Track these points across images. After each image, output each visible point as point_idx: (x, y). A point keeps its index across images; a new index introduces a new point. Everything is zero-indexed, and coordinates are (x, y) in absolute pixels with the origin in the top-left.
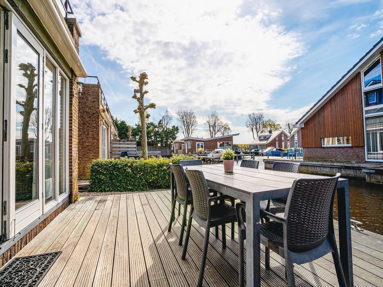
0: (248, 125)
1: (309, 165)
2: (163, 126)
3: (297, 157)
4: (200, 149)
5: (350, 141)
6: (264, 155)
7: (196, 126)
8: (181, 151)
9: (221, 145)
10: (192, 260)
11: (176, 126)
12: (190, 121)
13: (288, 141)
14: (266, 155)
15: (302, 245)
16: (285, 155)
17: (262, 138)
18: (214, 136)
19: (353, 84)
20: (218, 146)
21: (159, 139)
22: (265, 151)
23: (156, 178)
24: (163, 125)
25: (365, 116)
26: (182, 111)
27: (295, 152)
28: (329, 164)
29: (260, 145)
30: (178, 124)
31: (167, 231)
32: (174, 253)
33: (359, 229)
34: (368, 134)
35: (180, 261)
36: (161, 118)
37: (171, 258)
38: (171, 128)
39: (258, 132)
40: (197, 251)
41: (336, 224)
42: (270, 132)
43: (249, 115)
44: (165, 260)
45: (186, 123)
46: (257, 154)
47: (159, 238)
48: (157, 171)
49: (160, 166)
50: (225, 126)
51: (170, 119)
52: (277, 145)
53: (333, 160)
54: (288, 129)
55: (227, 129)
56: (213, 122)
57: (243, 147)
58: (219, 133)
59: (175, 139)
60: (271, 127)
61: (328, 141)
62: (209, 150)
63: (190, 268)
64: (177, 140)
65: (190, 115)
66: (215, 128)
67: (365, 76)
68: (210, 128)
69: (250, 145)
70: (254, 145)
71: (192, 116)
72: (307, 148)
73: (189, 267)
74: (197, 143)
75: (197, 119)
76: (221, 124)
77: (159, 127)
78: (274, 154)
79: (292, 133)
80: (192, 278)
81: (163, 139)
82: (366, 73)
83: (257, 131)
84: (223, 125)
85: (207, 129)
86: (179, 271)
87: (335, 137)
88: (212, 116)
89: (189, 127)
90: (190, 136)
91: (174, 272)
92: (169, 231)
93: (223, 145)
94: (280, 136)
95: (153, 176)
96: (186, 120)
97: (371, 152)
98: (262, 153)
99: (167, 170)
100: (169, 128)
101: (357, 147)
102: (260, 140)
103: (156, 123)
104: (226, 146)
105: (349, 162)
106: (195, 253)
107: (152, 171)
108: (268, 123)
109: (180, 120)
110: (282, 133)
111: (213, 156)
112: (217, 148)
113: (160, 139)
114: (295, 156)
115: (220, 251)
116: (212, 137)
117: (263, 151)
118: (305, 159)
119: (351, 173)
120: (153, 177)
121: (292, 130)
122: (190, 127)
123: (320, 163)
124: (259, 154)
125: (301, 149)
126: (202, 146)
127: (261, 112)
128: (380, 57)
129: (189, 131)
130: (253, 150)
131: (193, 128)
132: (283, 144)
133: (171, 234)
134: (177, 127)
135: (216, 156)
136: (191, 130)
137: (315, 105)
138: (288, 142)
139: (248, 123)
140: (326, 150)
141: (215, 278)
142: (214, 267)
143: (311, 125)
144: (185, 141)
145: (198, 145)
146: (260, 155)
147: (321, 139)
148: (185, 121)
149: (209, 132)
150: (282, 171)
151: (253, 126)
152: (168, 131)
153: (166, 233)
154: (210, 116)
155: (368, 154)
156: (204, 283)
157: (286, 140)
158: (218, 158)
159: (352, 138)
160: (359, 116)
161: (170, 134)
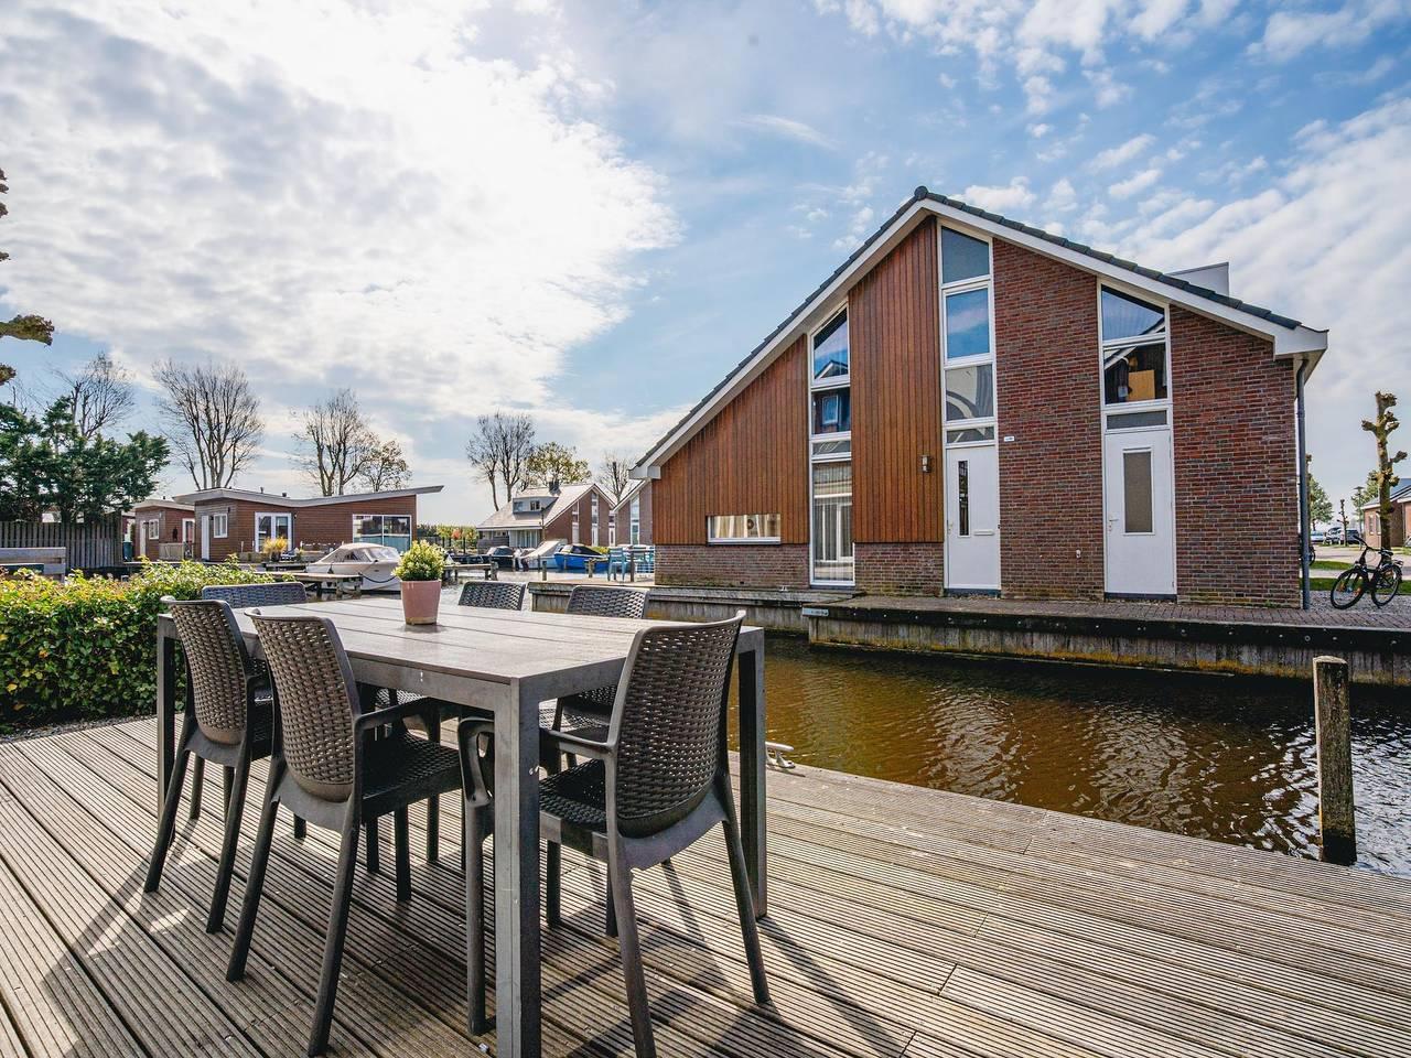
0: (478, 458)
1: (670, 599)
2: (79, 429)
3: (637, 575)
4: (274, 542)
5: (778, 527)
6: (531, 567)
7: (254, 444)
8: (179, 548)
9: (367, 529)
10: (276, 969)
11: (152, 435)
12: (229, 417)
13: (612, 521)
14: (539, 569)
15: (655, 814)
16: (601, 567)
17: (526, 508)
18: (336, 489)
19: (789, 365)
20: (355, 530)
21: (50, 487)
22: (535, 553)
23: (45, 674)
24: (77, 423)
25: (813, 458)
26: (190, 373)
27: (632, 557)
28: (725, 594)
29: (519, 531)
30: (166, 428)
31: (141, 890)
32: (189, 968)
33: (786, 763)
34: (817, 510)
35: (221, 989)
36: (68, 391)
37: (173, 990)
38: (127, 442)
39: (513, 484)
40: (295, 935)
41: (734, 759)
42: (554, 487)
43: (483, 421)
44: (143, 1009)
45: (203, 426)
46: (506, 563)
47: (94, 931)
48: (52, 639)
49: (73, 616)
50: (386, 455)
51: (123, 398)
52: (575, 534)
53: (735, 583)
54: (612, 481)
55: (394, 467)
56: (337, 434)
57: (456, 539)
58: (357, 479)
59: (148, 494)
60: (558, 470)
61: (725, 526)
62: (316, 548)
63: (271, 1001)
64: (155, 497)
65: (226, 394)
66: (341, 456)
67: (816, 347)
68: (320, 456)
69: (481, 532)
70: (495, 532)
71: (240, 399)
72: (668, 545)
73: (267, 997)
74: (259, 516)
75: (261, 415)
76: (371, 444)
77: (50, 431)
78: (564, 565)
79: (623, 496)
80: (281, 1035)
81: (77, 491)
82: (819, 340)
83: (508, 481)
84: (380, 449)
85: (308, 459)
86: (219, 1028)
87: (742, 515)
88: (333, 406)
89: (220, 446)
90: (223, 485)
91: (193, 1038)
92: (152, 886)
93: (376, 526)
94: (585, 502)
95: (26, 663)
96: (208, 415)
97: (824, 561)
98: (522, 560)
99: (113, 632)
100: (111, 442)
101: (794, 545)
102: (519, 514)
103: (37, 413)
104: (386, 531)
105: (773, 589)
106: (285, 943)
107: (22, 642)
108: (548, 456)
109: (174, 408)
110: (593, 492)
111: (331, 572)
112: (349, 540)
113: (56, 490)
114: (630, 570)
115: (389, 913)
116: (327, 493)
117: (527, 553)
118: (660, 580)
119: (778, 619)
120: (31, 668)
121: (623, 486)
122: (228, 444)
123: (702, 593)
124: (511, 562)
125: (648, 548)
126: (282, 531)
127: (526, 412)
128: (847, 305)
129: (222, 463)
130: (491, 551)
131: (239, 452)
132: (595, 530)
133: (160, 899)
134: (158, 443)
135: (343, 569)
136: (228, 460)
137: (694, 412)
138: (610, 524)
139: (477, 448)
140: (719, 550)
141: (378, 1005)
142: (371, 969)
143: (682, 473)
144: (197, 504)
145: (266, 525)
146: (517, 568)
147: (706, 518)
148: (203, 416)
149: (317, 473)
150: (596, 614)
151: (495, 463)
152: (104, 452)
153: (135, 903)
154: (325, 408)
155: (816, 565)
156: (335, 1034)
157: (605, 519)
158: (354, 579)
159: (782, 518)
160: (800, 457)
161: (117, 470)
